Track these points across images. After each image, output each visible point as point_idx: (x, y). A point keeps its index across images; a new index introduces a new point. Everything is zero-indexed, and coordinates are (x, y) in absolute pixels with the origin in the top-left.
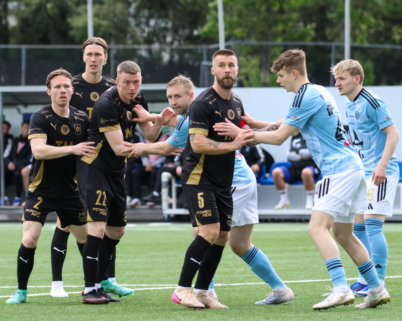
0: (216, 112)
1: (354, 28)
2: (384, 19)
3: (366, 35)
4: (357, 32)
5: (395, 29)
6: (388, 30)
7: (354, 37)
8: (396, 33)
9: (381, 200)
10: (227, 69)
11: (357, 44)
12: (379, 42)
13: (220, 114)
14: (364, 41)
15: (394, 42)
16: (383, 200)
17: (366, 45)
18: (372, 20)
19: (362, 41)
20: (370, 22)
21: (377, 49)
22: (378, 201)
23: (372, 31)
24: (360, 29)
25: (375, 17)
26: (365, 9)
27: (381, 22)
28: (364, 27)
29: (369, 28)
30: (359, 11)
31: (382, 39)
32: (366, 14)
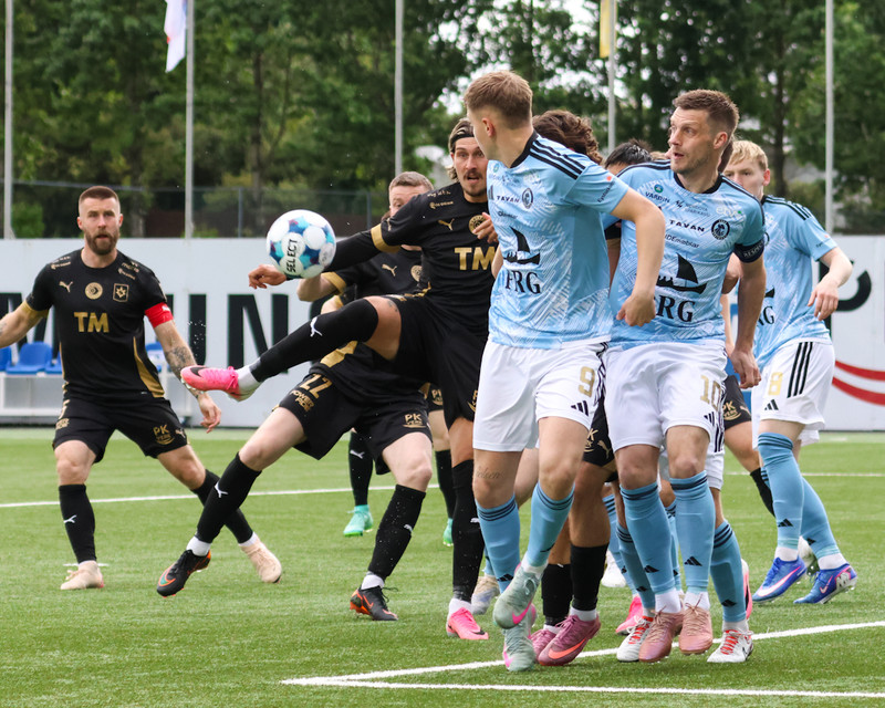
0: (62, 284)
1: (16, 158)
2: (58, 146)
3: (33, 169)
4: (20, 164)
5: (73, 160)
6: (63, 162)
7: (17, 172)
8: (74, 166)
9: (795, 394)
10: (102, 221)
11: (21, 181)
12: (50, 178)
13: (68, 287)
14: (31, 177)
15: (71, 178)
16: (798, 395)
17: (33, 182)
18: (42, 148)
19: (28, 177)
20: (38, 151)
21: (47, 187)
22: (789, 396)
23: (40, 163)
24: (25, 160)
25: (46, 143)
26: (31, 132)
27: (53, 151)
28: (30, 158)
29: (38, 158)
30: (24, 135)
31: (55, 174)
32: (33, 140)
